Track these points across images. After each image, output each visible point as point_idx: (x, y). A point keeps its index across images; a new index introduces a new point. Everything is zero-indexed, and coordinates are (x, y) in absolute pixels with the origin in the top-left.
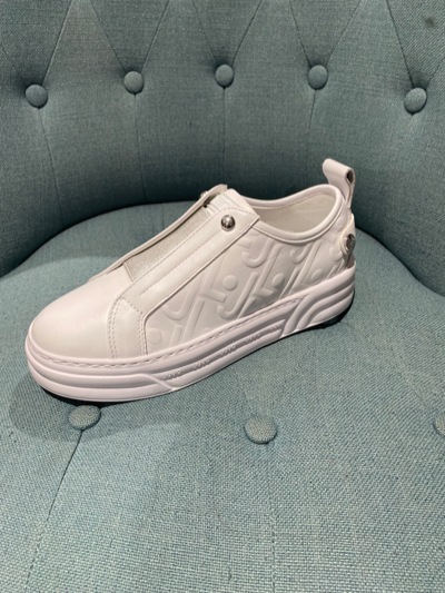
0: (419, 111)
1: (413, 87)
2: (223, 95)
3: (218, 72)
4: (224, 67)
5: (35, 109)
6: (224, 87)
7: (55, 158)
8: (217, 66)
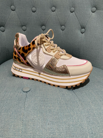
0: (84, 33)
1: (82, 28)
2: (43, 32)
3: (42, 27)
4: (43, 26)
5: (2, 32)
6: (44, 30)
7: (6, 43)
8: (42, 26)
